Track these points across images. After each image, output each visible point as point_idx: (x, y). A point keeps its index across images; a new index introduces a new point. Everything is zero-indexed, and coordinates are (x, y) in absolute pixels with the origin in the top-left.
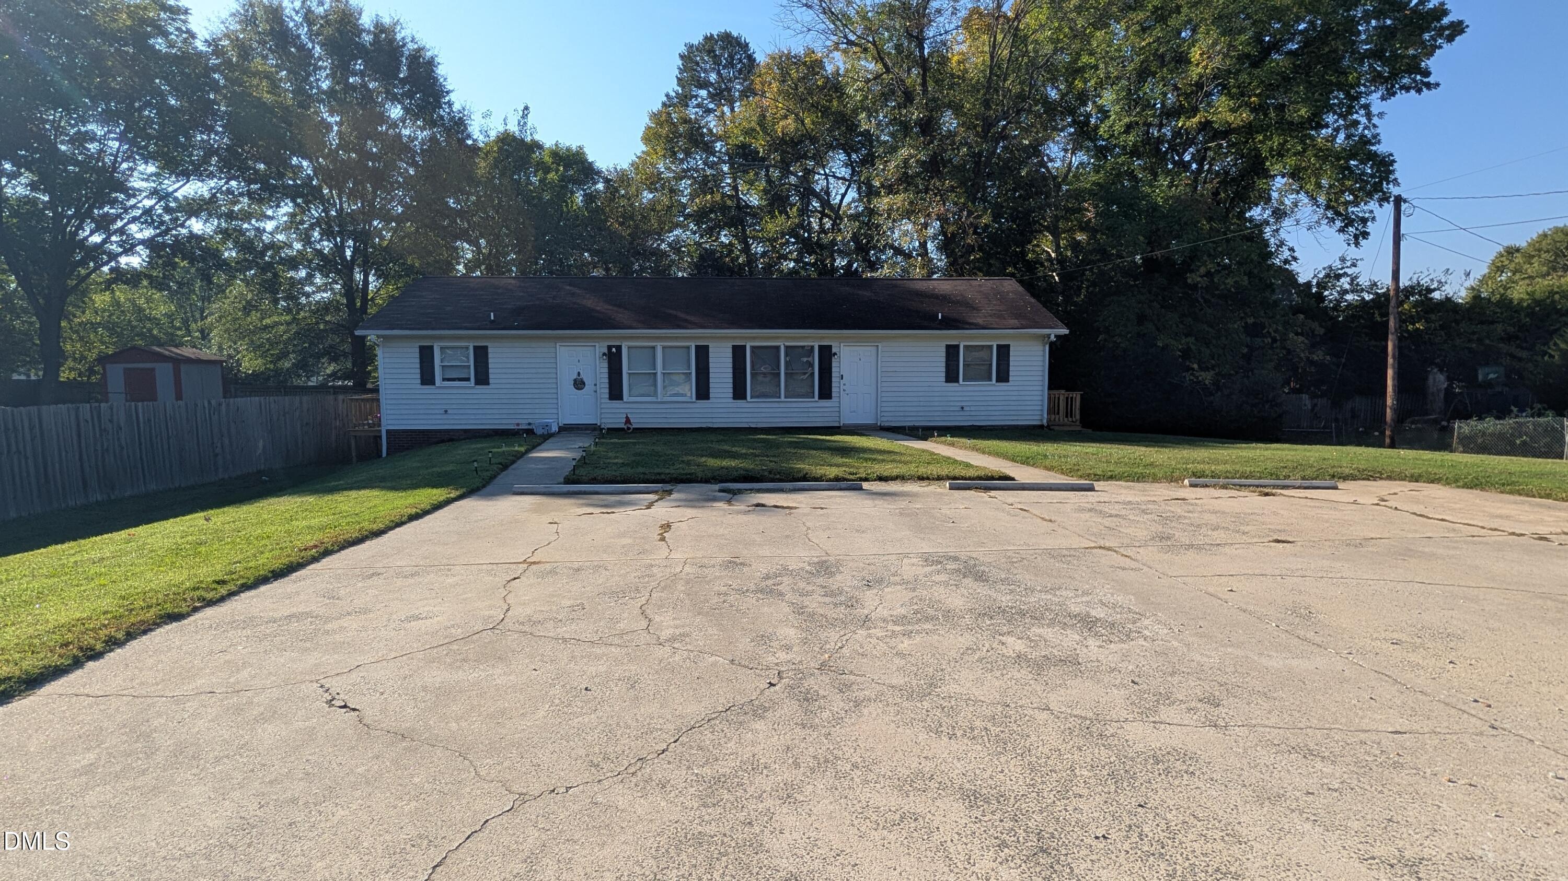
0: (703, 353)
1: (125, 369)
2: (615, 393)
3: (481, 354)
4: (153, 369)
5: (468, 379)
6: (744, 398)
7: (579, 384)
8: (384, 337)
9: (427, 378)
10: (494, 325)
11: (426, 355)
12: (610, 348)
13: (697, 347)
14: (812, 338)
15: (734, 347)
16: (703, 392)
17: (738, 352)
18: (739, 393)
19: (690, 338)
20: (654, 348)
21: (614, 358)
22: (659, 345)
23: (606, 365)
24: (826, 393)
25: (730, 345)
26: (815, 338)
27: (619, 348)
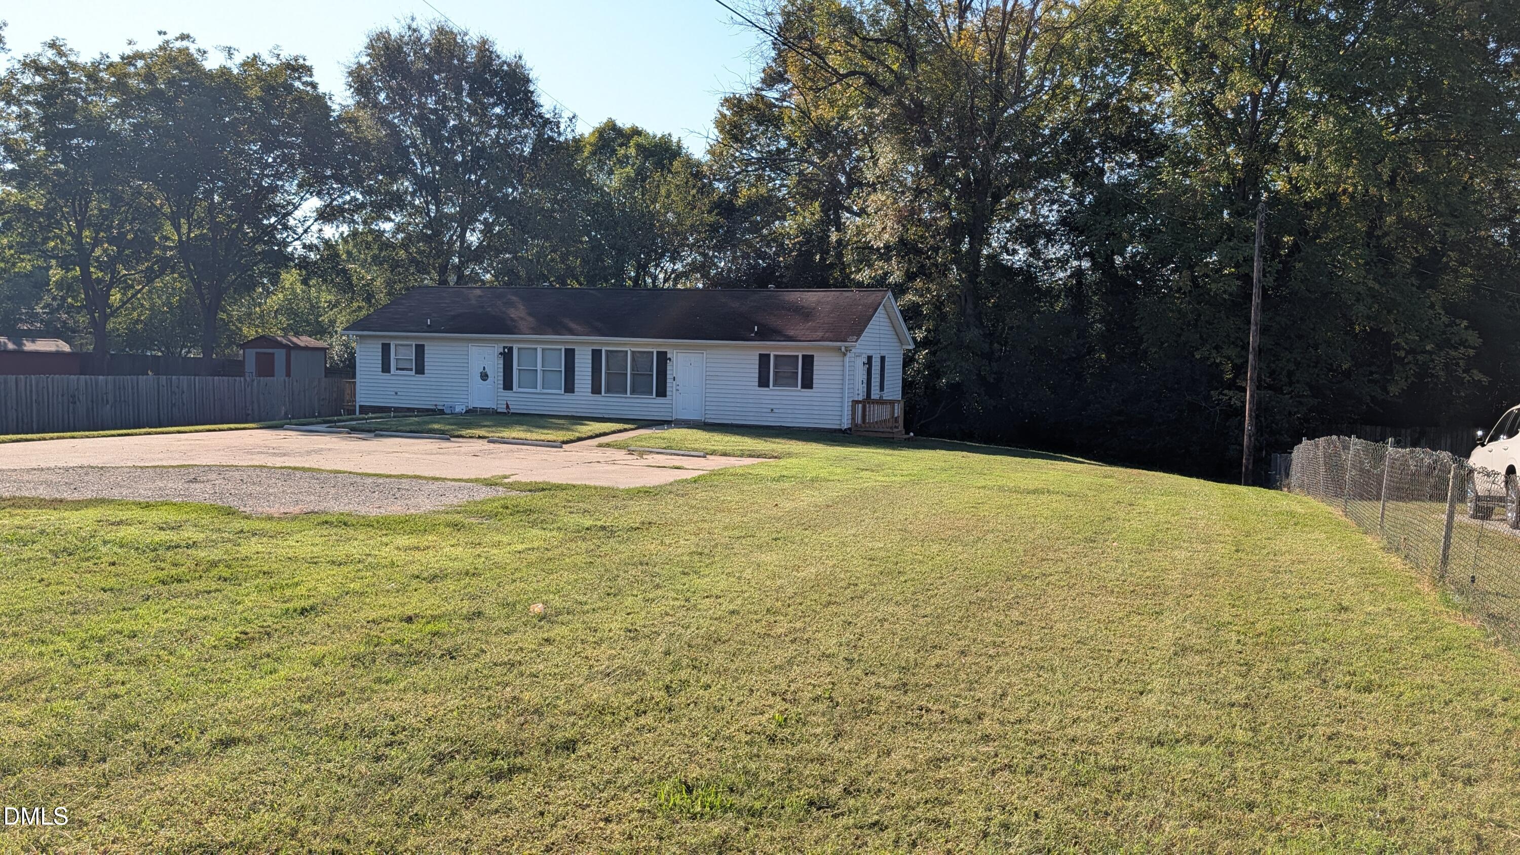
0: (570, 354)
1: (257, 353)
2: (508, 385)
3: (420, 350)
4: (273, 354)
5: (411, 370)
6: (600, 393)
7: (484, 376)
8: (361, 336)
9: (386, 368)
10: (430, 329)
11: (386, 349)
12: (504, 348)
13: (566, 350)
14: (651, 345)
15: (593, 351)
16: (570, 387)
17: (596, 354)
18: (596, 390)
19: (560, 342)
20: (536, 349)
21: (507, 356)
22: (539, 348)
23: (501, 362)
24: (662, 392)
25: (590, 348)
26: (653, 345)
27: (511, 349)
